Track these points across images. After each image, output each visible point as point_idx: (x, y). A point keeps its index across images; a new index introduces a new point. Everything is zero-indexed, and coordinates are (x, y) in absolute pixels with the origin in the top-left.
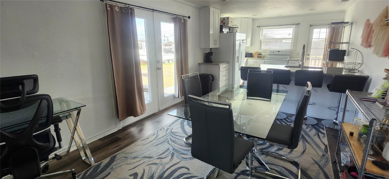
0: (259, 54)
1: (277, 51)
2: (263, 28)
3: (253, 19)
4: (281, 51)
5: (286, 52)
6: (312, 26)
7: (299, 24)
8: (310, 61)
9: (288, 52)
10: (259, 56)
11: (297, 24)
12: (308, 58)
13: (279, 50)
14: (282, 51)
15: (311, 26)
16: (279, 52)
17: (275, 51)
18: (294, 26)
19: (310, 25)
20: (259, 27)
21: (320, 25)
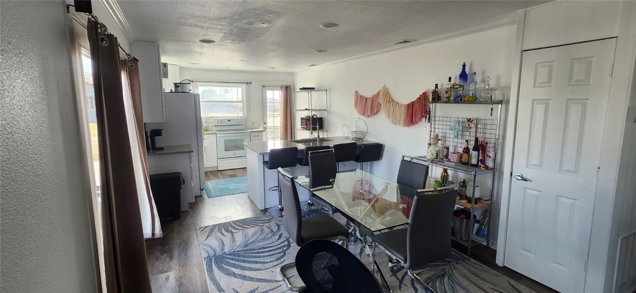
1: (226, 120)
4: (233, 119)
5: (240, 121)
6: (265, 86)
7: (250, 83)
9: (243, 121)
11: (248, 83)
13: (229, 118)
15: (263, 86)
16: (229, 121)
17: (224, 120)
18: (244, 85)
20: (193, 82)
21: (273, 87)
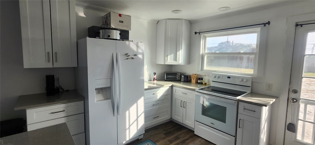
0: (199, 79)
1: (225, 76)
2: (206, 35)
3: (189, 21)
6: (301, 25)
7: (269, 23)
8: (302, 106)
9: (247, 81)
10: (199, 81)
11: (265, 24)
12: (293, 99)
14: (235, 77)
15: (297, 25)
16: (229, 77)
18: (259, 29)
19: (295, 24)
20: (199, 33)
